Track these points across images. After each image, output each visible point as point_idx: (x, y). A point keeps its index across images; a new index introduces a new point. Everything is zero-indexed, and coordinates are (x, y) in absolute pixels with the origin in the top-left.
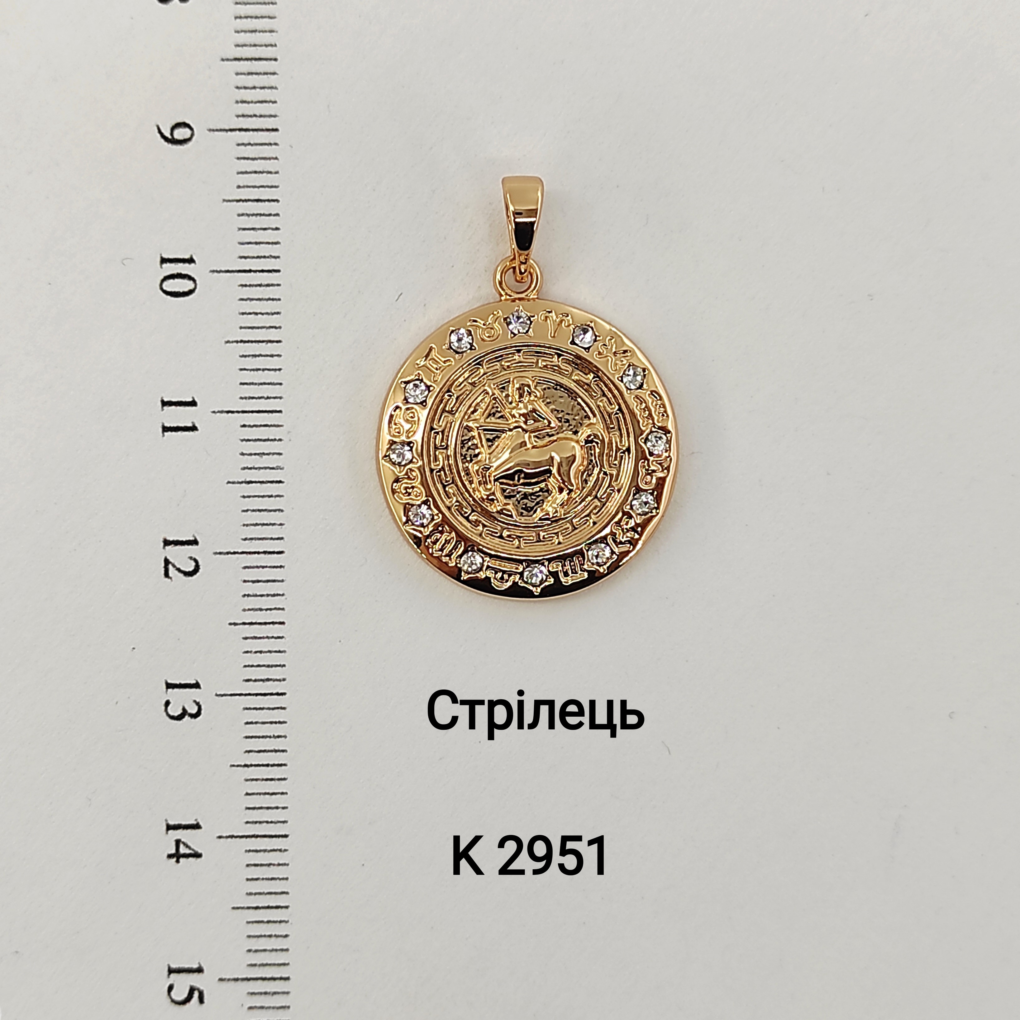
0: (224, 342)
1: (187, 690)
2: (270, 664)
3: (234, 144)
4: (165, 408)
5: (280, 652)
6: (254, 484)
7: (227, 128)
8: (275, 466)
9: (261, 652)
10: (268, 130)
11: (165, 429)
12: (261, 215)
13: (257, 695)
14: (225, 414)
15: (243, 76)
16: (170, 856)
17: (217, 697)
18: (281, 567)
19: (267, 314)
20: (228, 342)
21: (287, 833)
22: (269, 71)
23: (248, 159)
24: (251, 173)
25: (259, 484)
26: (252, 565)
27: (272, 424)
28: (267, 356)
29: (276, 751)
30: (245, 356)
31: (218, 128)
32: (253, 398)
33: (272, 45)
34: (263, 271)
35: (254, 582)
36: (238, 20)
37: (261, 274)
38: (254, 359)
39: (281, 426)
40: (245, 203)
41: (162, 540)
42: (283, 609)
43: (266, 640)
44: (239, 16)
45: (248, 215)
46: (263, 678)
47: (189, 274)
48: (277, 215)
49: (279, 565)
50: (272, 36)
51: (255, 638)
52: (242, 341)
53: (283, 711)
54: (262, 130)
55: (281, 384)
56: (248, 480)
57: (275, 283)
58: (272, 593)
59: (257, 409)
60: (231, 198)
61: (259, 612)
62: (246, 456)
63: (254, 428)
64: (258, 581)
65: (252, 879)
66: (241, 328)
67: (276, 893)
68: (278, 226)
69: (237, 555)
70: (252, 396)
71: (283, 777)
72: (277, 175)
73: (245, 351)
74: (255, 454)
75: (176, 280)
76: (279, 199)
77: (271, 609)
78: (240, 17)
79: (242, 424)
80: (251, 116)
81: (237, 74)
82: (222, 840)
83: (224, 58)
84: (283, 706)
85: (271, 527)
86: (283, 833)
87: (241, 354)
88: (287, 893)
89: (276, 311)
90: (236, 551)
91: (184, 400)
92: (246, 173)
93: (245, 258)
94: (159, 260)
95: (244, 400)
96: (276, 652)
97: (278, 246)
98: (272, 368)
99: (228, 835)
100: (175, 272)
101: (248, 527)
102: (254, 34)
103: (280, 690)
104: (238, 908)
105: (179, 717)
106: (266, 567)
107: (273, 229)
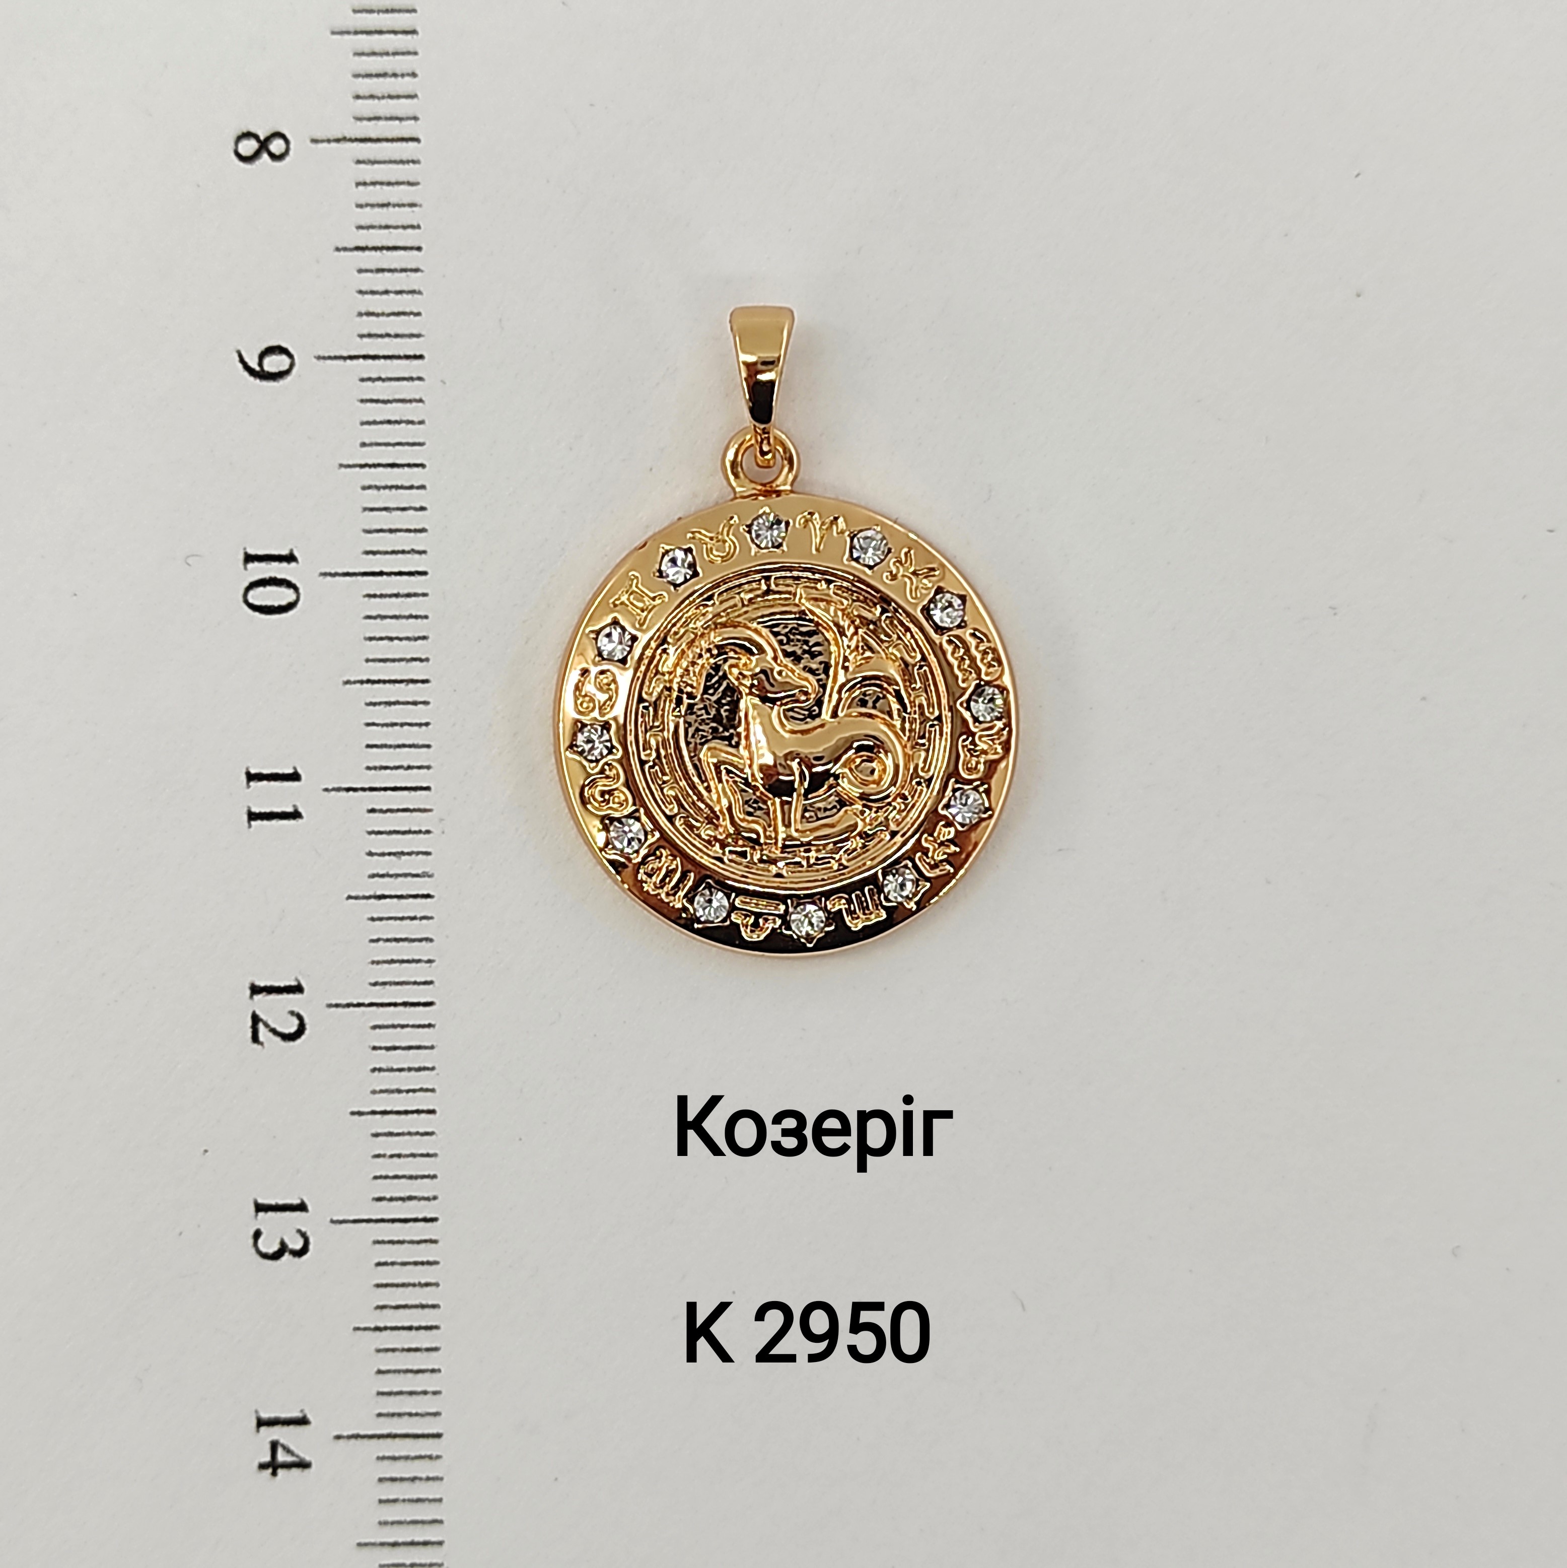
0: (341, 683)
1: (287, 1214)
2: (414, 1173)
3: (357, 378)
4: (252, 784)
5: (428, 1155)
6: (388, 900)
7: (345, 354)
8: (419, 872)
9: (399, 1156)
10: (407, 357)
11: (253, 816)
12: (397, 487)
13: (393, 1221)
14: (344, 794)
15: (369, 275)
16: (263, 1466)
17: (333, 1225)
18: (430, 1026)
19: (408, 639)
20: (348, 682)
21: (440, 1431)
22: (409, 267)
23: (377, 401)
24: (381, 423)
25: (395, 900)
26: (386, 1023)
27: (416, 807)
28: (408, 703)
29: (423, 1307)
30: (374, 704)
31: (332, 354)
32: (386, 768)
33: (412, 227)
34: (400, 574)
35: (388, 1049)
36: (361, 188)
37: (398, 578)
38: (388, 708)
39: (430, 810)
40: (373, 470)
41: (248, 985)
42: (433, 1090)
43: (407, 1138)
44: (361, 180)
45: (378, 488)
46: (402, 1195)
47: (289, 578)
48: (423, 487)
49: (426, 1023)
50: (413, 212)
51: (390, 1134)
52: (368, 681)
53: (433, 1245)
54: (399, 357)
55: (428, 746)
56: (379, 893)
57: (420, 591)
58: (416, 1066)
59: (392, 785)
60: (351, 463)
61: (396, 1095)
62: (376, 858)
63: (389, 814)
64: (395, 1048)
65: (388, 1501)
66: (367, 660)
67: (423, 1522)
68: (424, 505)
69: (362, 1009)
70: (384, 764)
71: (434, 1345)
72: (421, 426)
73: (374, 697)
74: (390, 854)
75: (269, 589)
76: (425, 462)
77: (414, 1091)
78: (365, 184)
79: (370, 808)
80: (381, 336)
81: (360, 271)
82: (341, 1441)
83: (340, 247)
84: (434, 1238)
85: (414, 965)
86: (435, 1431)
87: (368, 701)
88: (440, 1522)
89: (421, 634)
90: (361, 1001)
91: (280, 771)
92: (375, 423)
93: (374, 553)
94: (241, 557)
95: (373, 772)
96: (422, 1155)
97: (423, 535)
98: (414, 721)
99: (350, 1433)
100: (266, 575)
101: (380, 966)
102: (385, 209)
103: (429, 1213)
104: (366, 1544)
105: (276, 1255)
106: (407, 1026)
107: (416, 509)
